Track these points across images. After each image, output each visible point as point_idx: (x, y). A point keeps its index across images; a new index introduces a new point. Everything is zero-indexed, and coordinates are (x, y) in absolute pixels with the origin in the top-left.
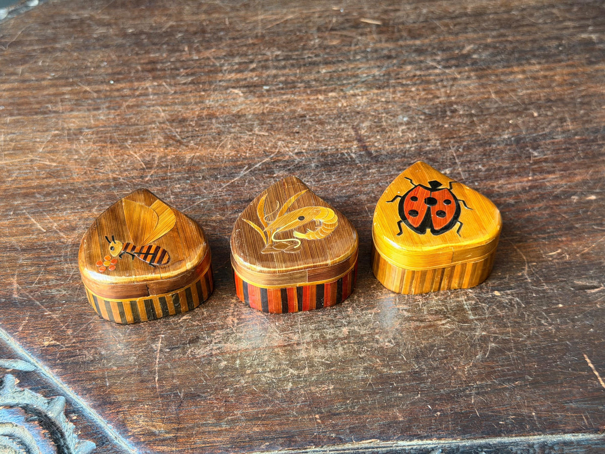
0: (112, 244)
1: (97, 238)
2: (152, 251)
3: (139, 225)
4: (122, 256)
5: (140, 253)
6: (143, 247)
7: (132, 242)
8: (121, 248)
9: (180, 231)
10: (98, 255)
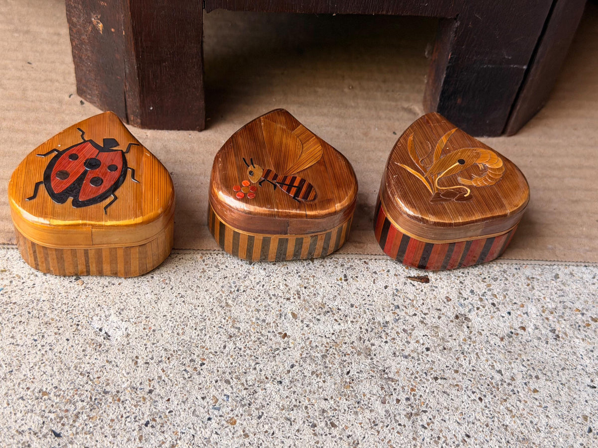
0: (250, 168)
1: (233, 158)
2: (296, 184)
3: (281, 151)
4: (262, 184)
5: (282, 184)
6: (286, 178)
7: (272, 169)
8: (261, 174)
9: (328, 165)
10: (235, 178)
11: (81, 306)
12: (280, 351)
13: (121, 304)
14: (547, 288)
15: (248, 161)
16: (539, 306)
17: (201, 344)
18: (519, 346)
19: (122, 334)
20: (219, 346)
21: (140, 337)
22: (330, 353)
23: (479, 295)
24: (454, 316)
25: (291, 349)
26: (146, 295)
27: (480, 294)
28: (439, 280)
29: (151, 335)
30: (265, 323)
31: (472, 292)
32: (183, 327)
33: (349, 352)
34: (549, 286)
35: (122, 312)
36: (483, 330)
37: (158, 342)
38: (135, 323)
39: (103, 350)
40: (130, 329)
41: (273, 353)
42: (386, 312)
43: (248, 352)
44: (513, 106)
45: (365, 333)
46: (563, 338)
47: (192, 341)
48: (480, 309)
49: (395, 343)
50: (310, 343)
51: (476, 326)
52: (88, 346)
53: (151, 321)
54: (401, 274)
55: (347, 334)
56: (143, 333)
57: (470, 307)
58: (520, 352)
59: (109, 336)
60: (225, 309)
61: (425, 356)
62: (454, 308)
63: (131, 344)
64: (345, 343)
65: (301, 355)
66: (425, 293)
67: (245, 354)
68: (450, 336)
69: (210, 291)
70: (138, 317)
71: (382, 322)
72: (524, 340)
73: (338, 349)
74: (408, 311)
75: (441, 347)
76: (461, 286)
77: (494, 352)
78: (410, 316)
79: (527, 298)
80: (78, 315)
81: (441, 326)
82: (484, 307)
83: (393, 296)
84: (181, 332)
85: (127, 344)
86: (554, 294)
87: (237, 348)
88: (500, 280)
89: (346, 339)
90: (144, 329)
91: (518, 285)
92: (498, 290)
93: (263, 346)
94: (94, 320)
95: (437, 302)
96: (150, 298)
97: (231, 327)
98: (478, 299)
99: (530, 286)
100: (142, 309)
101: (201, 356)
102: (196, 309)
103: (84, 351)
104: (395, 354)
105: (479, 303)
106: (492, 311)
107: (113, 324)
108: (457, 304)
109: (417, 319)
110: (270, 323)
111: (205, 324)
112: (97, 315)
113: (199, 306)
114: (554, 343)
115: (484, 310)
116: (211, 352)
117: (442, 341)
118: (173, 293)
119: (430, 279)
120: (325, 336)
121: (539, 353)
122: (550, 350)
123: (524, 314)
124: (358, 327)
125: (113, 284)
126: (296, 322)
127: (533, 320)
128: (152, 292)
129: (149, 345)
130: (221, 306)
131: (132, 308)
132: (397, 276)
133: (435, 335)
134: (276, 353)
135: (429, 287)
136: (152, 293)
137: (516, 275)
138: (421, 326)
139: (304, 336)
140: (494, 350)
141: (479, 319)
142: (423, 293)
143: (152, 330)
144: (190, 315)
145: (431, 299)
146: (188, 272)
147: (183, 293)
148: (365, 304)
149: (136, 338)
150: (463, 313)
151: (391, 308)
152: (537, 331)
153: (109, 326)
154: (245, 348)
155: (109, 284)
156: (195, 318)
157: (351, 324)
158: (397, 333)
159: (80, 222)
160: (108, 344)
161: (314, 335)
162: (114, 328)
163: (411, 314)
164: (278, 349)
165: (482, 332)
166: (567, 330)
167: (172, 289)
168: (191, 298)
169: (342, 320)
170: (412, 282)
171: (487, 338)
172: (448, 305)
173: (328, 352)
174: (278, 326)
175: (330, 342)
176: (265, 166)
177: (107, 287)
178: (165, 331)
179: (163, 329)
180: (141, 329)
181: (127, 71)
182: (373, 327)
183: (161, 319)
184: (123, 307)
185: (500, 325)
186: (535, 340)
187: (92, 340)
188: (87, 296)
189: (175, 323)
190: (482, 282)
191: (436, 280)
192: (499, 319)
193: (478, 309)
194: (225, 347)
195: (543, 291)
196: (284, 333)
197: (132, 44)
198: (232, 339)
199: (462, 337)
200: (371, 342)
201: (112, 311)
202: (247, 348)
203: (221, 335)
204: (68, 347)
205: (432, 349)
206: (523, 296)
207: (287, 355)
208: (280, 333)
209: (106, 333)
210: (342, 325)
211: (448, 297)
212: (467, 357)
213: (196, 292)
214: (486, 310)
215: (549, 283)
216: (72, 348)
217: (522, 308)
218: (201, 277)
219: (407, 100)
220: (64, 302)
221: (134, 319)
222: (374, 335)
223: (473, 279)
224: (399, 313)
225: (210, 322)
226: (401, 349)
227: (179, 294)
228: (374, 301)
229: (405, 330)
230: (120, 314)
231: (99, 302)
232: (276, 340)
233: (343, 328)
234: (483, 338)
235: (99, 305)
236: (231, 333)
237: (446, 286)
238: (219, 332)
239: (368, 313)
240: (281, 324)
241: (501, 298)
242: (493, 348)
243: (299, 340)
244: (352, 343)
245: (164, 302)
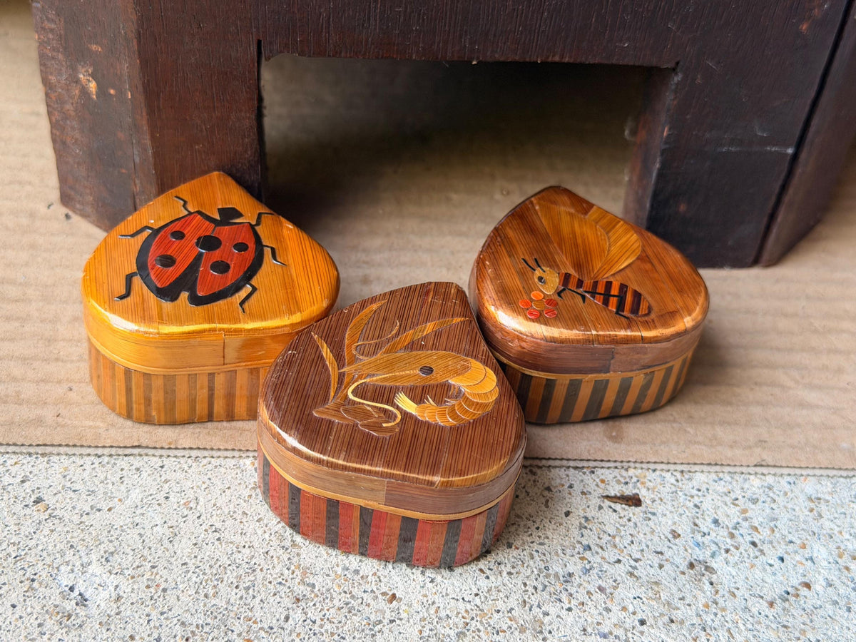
0: (538, 273)
2: (614, 292)
4: (562, 295)
5: (593, 293)
6: (596, 284)
8: (558, 280)
11: (40, 547)
12: (384, 626)
13: (111, 544)
14: (843, 516)
16: (832, 546)
17: (246, 614)
18: (801, 616)
19: (108, 596)
20: (278, 616)
21: (140, 601)
22: (472, 629)
23: (728, 527)
24: (686, 563)
25: (403, 622)
26: (155, 529)
27: (730, 526)
28: (658, 502)
29: (159, 597)
30: (359, 577)
31: (716, 522)
32: (216, 583)
33: (505, 627)
34: (847, 512)
35: (110, 558)
36: (738, 589)
37: (170, 610)
38: (133, 577)
39: (74, 625)
40: (123, 587)
41: (371, 629)
42: (568, 557)
43: (328, 626)
44: (772, 217)
45: (533, 594)
47: (230, 608)
48: (730, 552)
49: (585, 611)
50: (437, 612)
51: (725, 581)
52: (47, 617)
53: (161, 573)
54: (592, 492)
55: (502, 595)
56: (145, 595)
57: (714, 548)
58: (803, 626)
59: (86, 600)
60: (289, 551)
61: (638, 634)
62: (686, 550)
63: (122, 614)
64: (498, 611)
65: (421, 632)
66: (635, 524)
67: (323, 630)
68: (680, 599)
69: (265, 521)
70: (138, 567)
71: (561, 573)
72: (809, 606)
73: (484, 622)
74: (606, 555)
75: (666, 619)
76: (697, 513)
77: (758, 627)
78: (609, 563)
79: (811, 533)
80: (35, 563)
81: (664, 581)
82: (737, 548)
83: (580, 529)
84: (211, 592)
85: (117, 614)
87: (308, 621)
88: (764, 502)
89: (500, 605)
90: (148, 587)
91: (794, 510)
92: (760, 519)
93: (354, 617)
94: (62, 571)
95: (656, 539)
96: (161, 534)
97: (299, 583)
98: (726, 534)
99: (815, 512)
100: (146, 552)
101: (244, 634)
102: (239, 552)
103: (40, 625)
104: (584, 630)
105: (728, 540)
106: (752, 556)
107: (93, 579)
108: (690, 543)
109: (622, 569)
110: (367, 577)
111: (253, 578)
112: (68, 563)
113: (244, 547)
115: (737, 553)
116: (262, 628)
117: (666, 607)
118: (201, 525)
119: (642, 500)
120: (463, 599)
121: (837, 628)
123: (807, 560)
124: (520, 583)
125: (99, 510)
126: (413, 573)
127: (822, 571)
128: (165, 522)
129: (154, 615)
130: (283, 547)
131: (128, 550)
132: (585, 494)
133: (653, 597)
134: (377, 629)
135: (641, 514)
136: (165, 525)
137: (789, 494)
138: (630, 581)
139: (426, 599)
140: (759, 623)
141: (730, 569)
142: (631, 524)
143: (161, 588)
144: (229, 562)
145: (645, 534)
147: (218, 525)
148: (532, 542)
149: (132, 604)
150: (701, 558)
151: (577, 550)
152: (831, 589)
153: (87, 582)
154: (322, 620)
155: (92, 509)
156: (238, 567)
157: (507, 578)
158: (589, 593)
160: (83, 613)
161: (443, 596)
162: (96, 586)
163: (613, 560)
164: (380, 622)
165: (736, 591)
167: (199, 517)
168: (232, 532)
169: (491, 570)
170: (613, 505)
171: (744, 601)
172: (676, 545)
173: (468, 627)
174: (380, 581)
175: (472, 610)
177: (87, 514)
178: (183, 591)
179: (180, 586)
180: (143, 587)
181: (137, 160)
182: (547, 584)
183: (178, 570)
184: (114, 549)
185: (768, 580)
186: (828, 606)
187: (56, 606)
188: (52, 531)
189: (201, 577)
190: (732, 506)
191: (652, 502)
192: (765, 570)
193: (727, 551)
194: (287, 618)
195: (837, 521)
196: (391, 593)
197: (144, 114)
198: (299, 604)
199: (702, 601)
200: (543, 608)
201: (94, 557)
202: (325, 620)
203: (281, 598)
204: (14, 619)
205: (650, 621)
207: (397, 633)
208: (384, 594)
209: (80, 594)
210: (492, 578)
211: (674, 531)
212: (711, 636)
213: (241, 522)
214: (741, 553)
215: (846, 507)
216: (20, 621)
217: (802, 550)
218: (250, 496)
220: (12, 541)
221: (131, 569)
222: (548, 597)
223: (716, 501)
224: (591, 559)
225: (263, 574)
226: (595, 621)
227: (211, 526)
228: (548, 538)
229: (601, 589)
230: (107, 560)
231: (73, 540)
232: (376, 607)
233: (493, 585)
234: (739, 602)
235: (72, 546)
236: (298, 595)
237: (671, 512)
238: (279, 592)
239: (537, 558)
240: (385, 577)
241: (765, 533)
242: (756, 619)
243: (417, 607)
244: (510, 611)
245: (184, 540)
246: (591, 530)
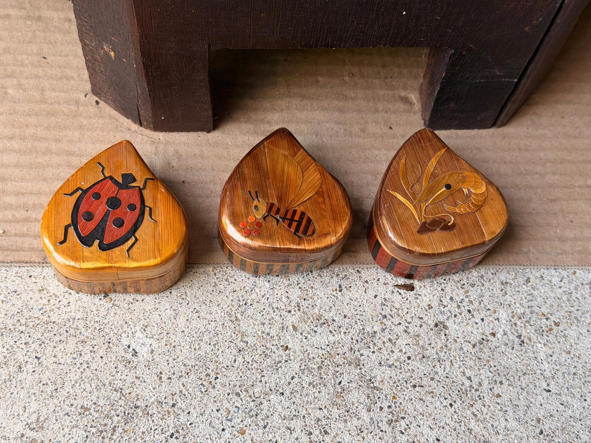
0: (256, 202)
1: (240, 191)
2: (297, 218)
3: (283, 182)
4: (266, 219)
5: (284, 218)
6: (287, 211)
7: (275, 202)
8: (265, 208)
9: (326, 196)
10: (242, 213)
11: (111, 323)
12: (282, 364)
13: (145, 321)
14: (518, 293)
15: (254, 195)
16: (510, 311)
17: (215, 359)
18: (489, 352)
19: (147, 351)
20: (230, 360)
21: (163, 353)
22: (325, 364)
23: (457, 302)
24: (434, 324)
25: (292, 361)
26: (166, 311)
27: (459, 301)
28: (423, 288)
29: (172, 351)
30: (270, 337)
31: (451, 299)
32: (199, 342)
33: (341, 363)
34: (521, 291)
35: (146, 329)
36: (458, 338)
37: (178, 358)
38: (158, 340)
39: (132, 367)
40: (154, 345)
41: (276, 366)
42: (374, 322)
43: (255, 365)
44: (504, 107)
45: (356, 344)
46: (527, 344)
47: (207, 356)
48: (457, 317)
49: (381, 353)
50: (308, 355)
51: (452, 334)
52: (119, 363)
53: (172, 337)
54: (389, 283)
55: (340, 345)
56: (165, 349)
57: (449, 314)
58: (488, 358)
59: (137, 353)
60: (234, 323)
61: (406, 365)
62: (435, 316)
63: (155, 360)
64: (338, 354)
65: (300, 367)
66: (410, 301)
67: (253, 367)
68: (429, 344)
69: (222, 306)
70: (160, 334)
71: (370, 332)
72: (493, 347)
73: (332, 360)
74: (394, 320)
75: (421, 356)
76: (442, 294)
77: (466, 359)
78: (395, 325)
79: (500, 304)
80: (109, 333)
81: (422, 335)
82: (461, 314)
83: (382, 306)
84: (197, 347)
85: (152, 360)
86: (524, 298)
87: (245, 362)
88: (478, 286)
89: (339, 351)
90: (166, 345)
91: (493, 290)
92: (475, 296)
93: (268, 359)
94: (123, 337)
95: (420, 310)
96: (169, 314)
97: (240, 341)
98: (456, 306)
99: (504, 291)
100: (163, 325)
101: (215, 370)
102: (210, 324)
103: (116, 368)
104: (380, 363)
105: (457, 310)
106: (468, 318)
107: (139, 340)
108: (437, 312)
109: (401, 328)
110: (274, 337)
111: (217, 339)
112: (125, 332)
113: (212, 321)
114: (518, 348)
115: (460, 317)
116: (223, 367)
117: (422, 349)
118: (189, 308)
119: (415, 286)
120: (321, 348)
121: (505, 359)
122: (515, 355)
123: (495, 320)
124: (350, 338)
125: (137, 301)
126: (296, 334)
127: (503, 326)
128: (171, 307)
129: (171, 360)
130: (231, 321)
131: (154, 324)
132: (386, 284)
133: (416, 343)
134: (279, 365)
135: (414, 296)
136: (172, 309)
137: (492, 280)
138: (405, 335)
139: (303, 349)
140: (467, 357)
141: (455, 326)
142: (408, 302)
143: (172, 346)
144: (205, 330)
145: (414, 308)
146: (202, 286)
147: (198, 308)
148: (357, 314)
149: (159, 354)
150: (442, 321)
151: (379, 318)
152: (505, 336)
153: (136, 343)
154: (252, 361)
155: (134, 300)
156: (209, 333)
157: (344, 335)
158: (384, 343)
159: (106, 265)
160: (136, 360)
161: (311, 346)
162: (140, 345)
163: (397, 323)
164: (280, 362)
165: (457, 339)
166: (532, 335)
167: (188, 304)
168: (205, 312)
169: (336, 331)
170: (399, 290)
171: (461, 345)
172: (430, 313)
173: (323, 364)
174: (280, 339)
175: (325, 354)
176: (268, 200)
177: (132, 303)
178: (183, 347)
179: (182, 344)
180: (163, 345)
182: (363, 338)
183: (180, 335)
184: (147, 324)
185: (473, 331)
186: (502, 346)
187: (122, 357)
188: (115, 314)
189: (192, 339)
190: (461, 289)
191: (420, 288)
192: (473, 326)
193: (455, 316)
194: (235, 361)
195: (514, 296)
196: (285, 346)
197: (143, 74)
198: (241, 353)
199: (440, 345)
200: (361, 352)
201: (138, 328)
202: (254, 362)
203: (232, 349)
204: (103, 364)
205: (413, 357)
206: (496, 302)
207: (288, 367)
208: (282, 346)
209: (133, 350)
210: (336, 336)
211: (430, 305)
212: (442, 365)
214: (462, 317)
215: (520, 288)
216: (106, 366)
217: (494, 314)
218: (213, 291)
219: (405, 88)
220: (96, 320)
221: (157, 335)
222: (363, 345)
223: (453, 286)
224: (386, 323)
225: (222, 336)
226: (386, 358)
227: (194, 309)
228: (365, 311)
229: (390, 340)
230: (145, 330)
231: (126, 319)
232: (278, 353)
233: (336, 339)
234: (458, 345)
235: (126, 322)
236: (240, 348)
237: (429, 294)
238: (230, 346)
239: (359, 324)
240: (283, 336)
241: (476, 304)
242: (466, 355)
243: (298, 353)
244: (344, 354)
245: (181, 318)
246: (387, 306)
